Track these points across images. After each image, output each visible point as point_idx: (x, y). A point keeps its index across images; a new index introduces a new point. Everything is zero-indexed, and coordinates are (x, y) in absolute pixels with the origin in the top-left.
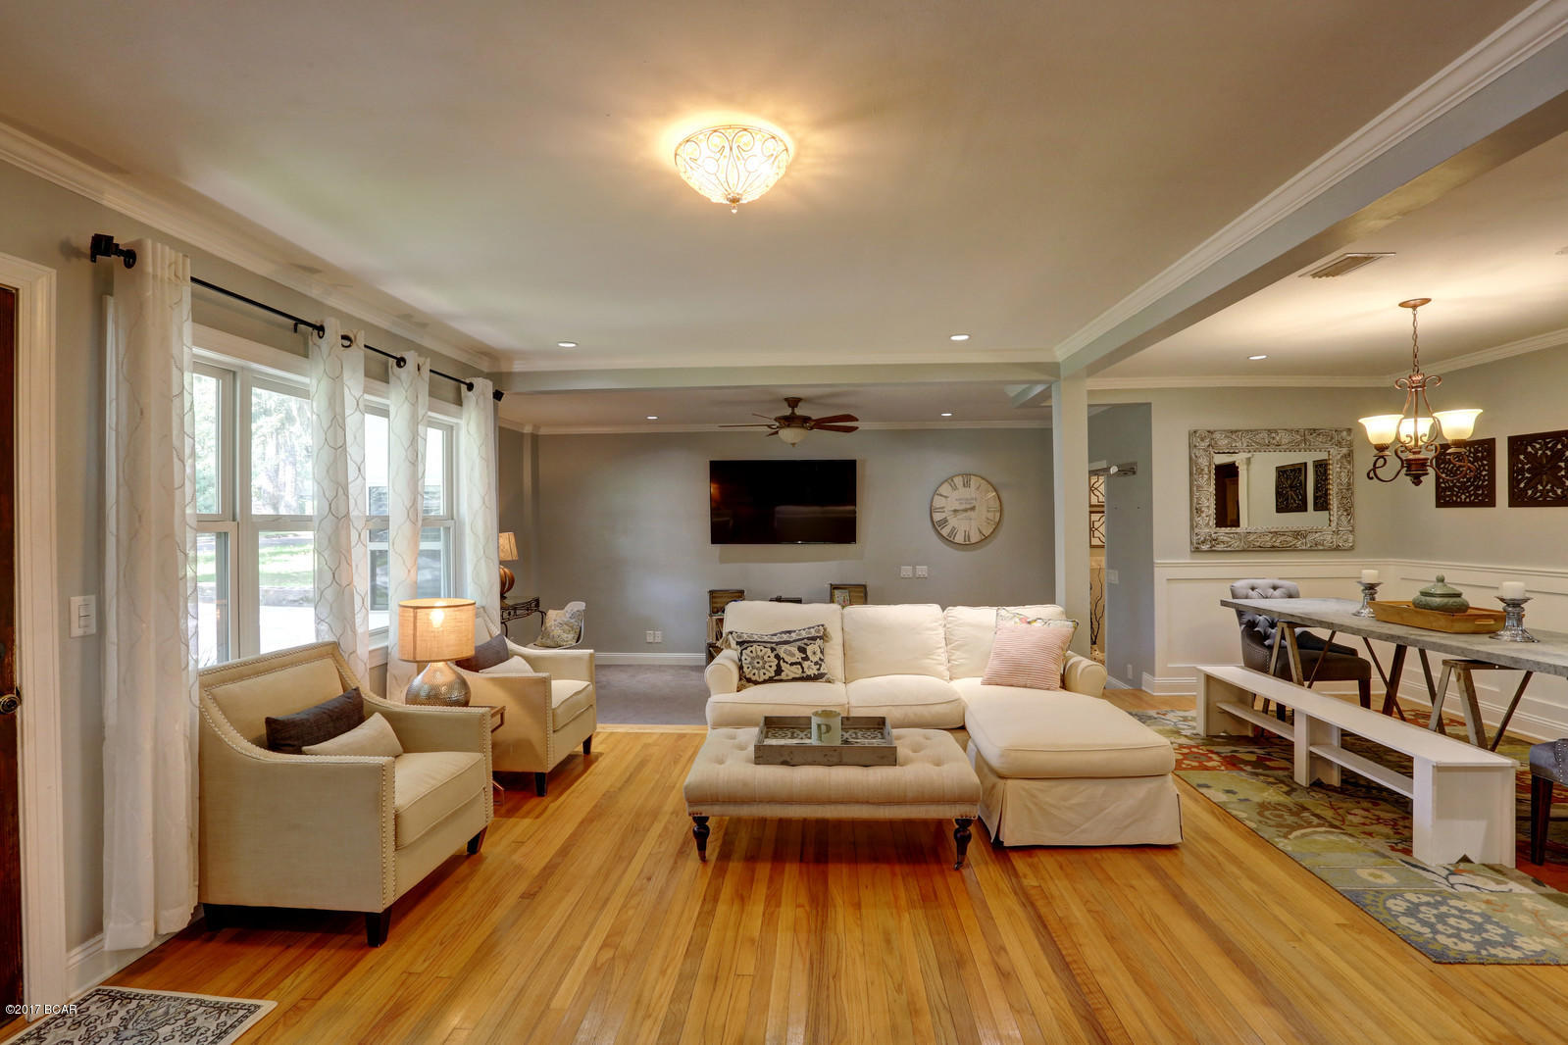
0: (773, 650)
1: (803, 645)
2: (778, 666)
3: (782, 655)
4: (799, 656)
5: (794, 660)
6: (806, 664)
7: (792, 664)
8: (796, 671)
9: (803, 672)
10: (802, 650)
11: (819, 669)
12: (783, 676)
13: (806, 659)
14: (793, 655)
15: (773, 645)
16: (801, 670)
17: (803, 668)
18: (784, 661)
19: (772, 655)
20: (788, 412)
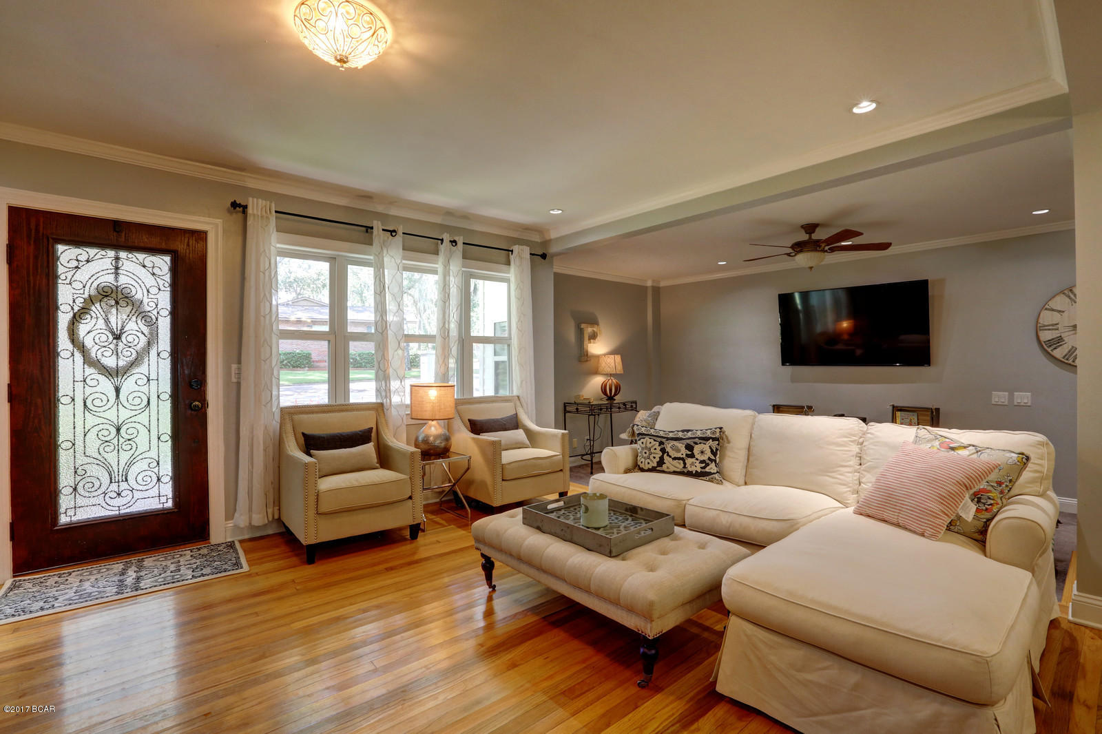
0: (661, 443)
1: (692, 444)
2: (662, 458)
3: (668, 449)
4: (684, 452)
5: (679, 455)
6: (689, 461)
7: (675, 459)
8: (678, 465)
9: (685, 467)
10: (689, 447)
11: (704, 468)
12: (664, 467)
13: (692, 456)
14: (678, 450)
15: (664, 440)
16: (682, 465)
17: (685, 464)
18: (668, 455)
19: (659, 448)
20: (804, 237)
